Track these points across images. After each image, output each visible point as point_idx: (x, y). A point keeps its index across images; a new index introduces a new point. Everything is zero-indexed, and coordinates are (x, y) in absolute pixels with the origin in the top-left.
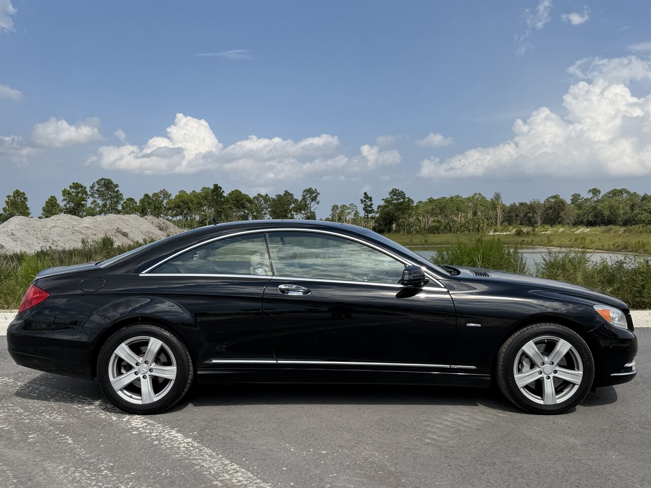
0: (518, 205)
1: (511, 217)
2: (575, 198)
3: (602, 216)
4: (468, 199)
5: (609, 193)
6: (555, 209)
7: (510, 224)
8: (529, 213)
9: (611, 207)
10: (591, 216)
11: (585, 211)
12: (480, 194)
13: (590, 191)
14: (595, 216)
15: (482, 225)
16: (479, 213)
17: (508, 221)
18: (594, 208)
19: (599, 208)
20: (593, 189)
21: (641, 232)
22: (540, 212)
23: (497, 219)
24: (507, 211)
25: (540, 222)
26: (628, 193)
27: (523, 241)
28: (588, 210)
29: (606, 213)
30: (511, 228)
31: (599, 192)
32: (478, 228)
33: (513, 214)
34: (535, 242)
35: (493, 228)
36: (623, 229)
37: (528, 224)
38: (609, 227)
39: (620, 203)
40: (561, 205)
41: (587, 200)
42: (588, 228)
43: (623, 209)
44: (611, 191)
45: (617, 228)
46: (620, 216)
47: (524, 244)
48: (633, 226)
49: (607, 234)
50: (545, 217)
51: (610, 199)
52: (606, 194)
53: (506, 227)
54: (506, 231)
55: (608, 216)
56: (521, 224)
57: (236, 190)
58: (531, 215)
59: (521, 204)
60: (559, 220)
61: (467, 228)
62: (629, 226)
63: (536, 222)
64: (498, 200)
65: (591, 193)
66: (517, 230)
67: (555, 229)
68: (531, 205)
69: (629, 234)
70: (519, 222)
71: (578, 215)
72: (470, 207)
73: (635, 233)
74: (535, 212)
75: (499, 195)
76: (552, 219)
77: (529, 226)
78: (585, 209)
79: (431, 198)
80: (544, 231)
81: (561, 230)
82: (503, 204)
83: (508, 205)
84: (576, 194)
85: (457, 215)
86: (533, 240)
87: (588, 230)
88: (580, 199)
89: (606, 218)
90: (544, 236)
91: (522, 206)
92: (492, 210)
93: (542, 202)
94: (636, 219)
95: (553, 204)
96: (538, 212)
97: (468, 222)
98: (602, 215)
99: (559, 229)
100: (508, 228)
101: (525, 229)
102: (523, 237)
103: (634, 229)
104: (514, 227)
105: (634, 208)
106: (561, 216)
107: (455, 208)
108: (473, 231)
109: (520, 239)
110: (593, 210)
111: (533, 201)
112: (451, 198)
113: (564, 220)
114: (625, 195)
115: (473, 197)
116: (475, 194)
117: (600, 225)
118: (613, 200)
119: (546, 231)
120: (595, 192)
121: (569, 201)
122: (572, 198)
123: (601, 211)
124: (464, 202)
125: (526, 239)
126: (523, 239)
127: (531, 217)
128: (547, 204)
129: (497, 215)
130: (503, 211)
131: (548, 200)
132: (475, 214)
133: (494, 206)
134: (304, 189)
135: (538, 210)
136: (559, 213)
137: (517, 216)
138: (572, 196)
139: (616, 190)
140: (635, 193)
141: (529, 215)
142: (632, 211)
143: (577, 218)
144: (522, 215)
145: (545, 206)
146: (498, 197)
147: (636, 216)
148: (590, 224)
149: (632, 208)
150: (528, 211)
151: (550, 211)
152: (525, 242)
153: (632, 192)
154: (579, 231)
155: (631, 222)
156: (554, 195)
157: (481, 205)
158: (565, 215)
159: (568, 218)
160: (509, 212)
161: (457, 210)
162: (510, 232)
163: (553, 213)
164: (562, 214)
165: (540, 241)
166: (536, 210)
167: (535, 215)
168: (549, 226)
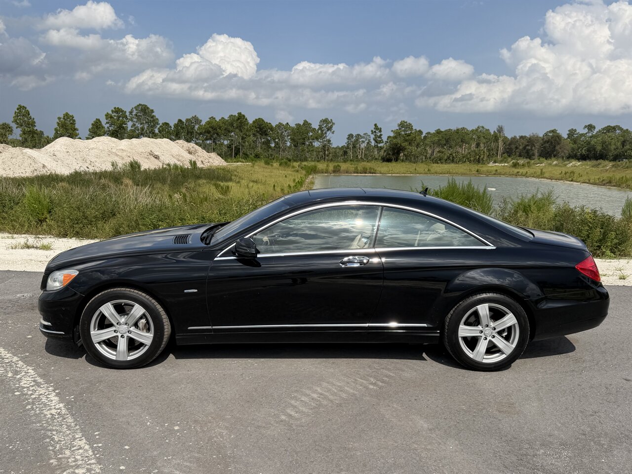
0: (518, 137)
1: (511, 149)
2: (572, 133)
3: (595, 151)
4: (472, 131)
5: (603, 129)
6: (552, 143)
7: (509, 156)
8: (528, 145)
9: (603, 143)
10: (585, 150)
11: (579, 145)
12: (483, 127)
13: (586, 127)
14: (588, 150)
15: (482, 156)
16: (482, 145)
17: (508, 152)
18: (589, 143)
19: (592, 143)
20: (589, 125)
21: (627, 167)
22: (537, 145)
23: (498, 151)
24: (508, 143)
25: (537, 154)
26: (621, 129)
27: (518, 172)
28: (582, 145)
29: (599, 148)
30: (510, 159)
31: (594, 128)
32: (479, 159)
33: (513, 146)
34: (528, 174)
35: (494, 159)
36: (611, 164)
37: (526, 156)
38: (599, 161)
39: (612, 139)
40: (558, 139)
41: (582, 135)
42: (580, 162)
43: (615, 145)
44: (605, 127)
45: (607, 162)
46: (611, 151)
47: (519, 175)
48: (621, 162)
49: (595, 169)
50: (542, 150)
51: (603, 135)
52: (601, 130)
53: (505, 158)
54: (505, 163)
55: (600, 151)
56: (520, 156)
57: (259, 119)
58: (529, 148)
59: (521, 137)
60: (555, 153)
61: (468, 159)
62: (617, 161)
63: (533, 155)
64: (500, 132)
65: (586, 129)
66: (513, 163)
67: (549, 162)
68: (530, 139)
69: (616, 169)
70: (518, 154)
71: (573, 149)
72: (474, 139)
73: (622, 168)
74: (533, 144)
75: (502, 128)
76: (549, 152)
77: (527, 158)
78: (580, 144)
79: (439, 129)
80: (539, 163)
81: (555, 163)
82: (505, 137)
83: (509, 137)
84: (572, 129)
85: (461, 146)
86: (527, 172)
87: (579, 163)
88: (575, 134)
89: (598, 152)
90: (537, 168)
91: (521, 139)
92: (494, 142)
93: (541, 136)
94: (626, 154)
95: (550, 138)
96: (536, 145)
97: (469, 153)
98: (595, 149)
99: (553, 162)
100: (507, 160)
101: (521, 161)
102: (518, 168)
103: (622, 164)
104: (512, 159)
105: (625, 144)
106: (557, 150)
107: (460, 140)
108: (473, 162)
109: (516, 170)
110: (587, 144)
111: (532, 135)
112: (458, 130)
113: (559, 153)
114: (618, 131)
115: (477, 130)
116: (478, 127)
117: (590, 160)
118: (606, 136)
119: (541, 163)
120: (590, 127)
121: (566, 136)
122: (568, 133)
123: (593, 145)
124: (469, 134)
125: (521, 171)
126: (518, 170)
127: (529, 150)
128: (545, 137)
129: (498, 147)
130: (504, 143)
131: (546, 134)
132: (478, 145)
133: (496, 138)
134: (321, 119)
135: (536, 143)
136: (555, 147)
137: (517, 148)
138: (569, 131)
139: (609, 126)
140: (627, 130)
141: (527, 147)
142: (623, 147)
143: (572, 152)
144: (521, 147)
145: (543, 139)
146: (500, 129)
147: (626, 152)
148: (583, 158)
149: (623, 143)
150: (527, 144)
151: (547, 145)
152: (520, 173)
153: (625, 129)
154: (571, 164)
155: (621, 157)
156: (552, 129)
157: (484, 137)
158: (560, 148)
159: (563, 152)
160: (510, 144)
161: (462, 141)
162: (508, 163)
163: (550, 146)
164: (557, 148)
165: (533, 173)
166: (534, 143)
167: (533, 148)
168: (544, 159)
